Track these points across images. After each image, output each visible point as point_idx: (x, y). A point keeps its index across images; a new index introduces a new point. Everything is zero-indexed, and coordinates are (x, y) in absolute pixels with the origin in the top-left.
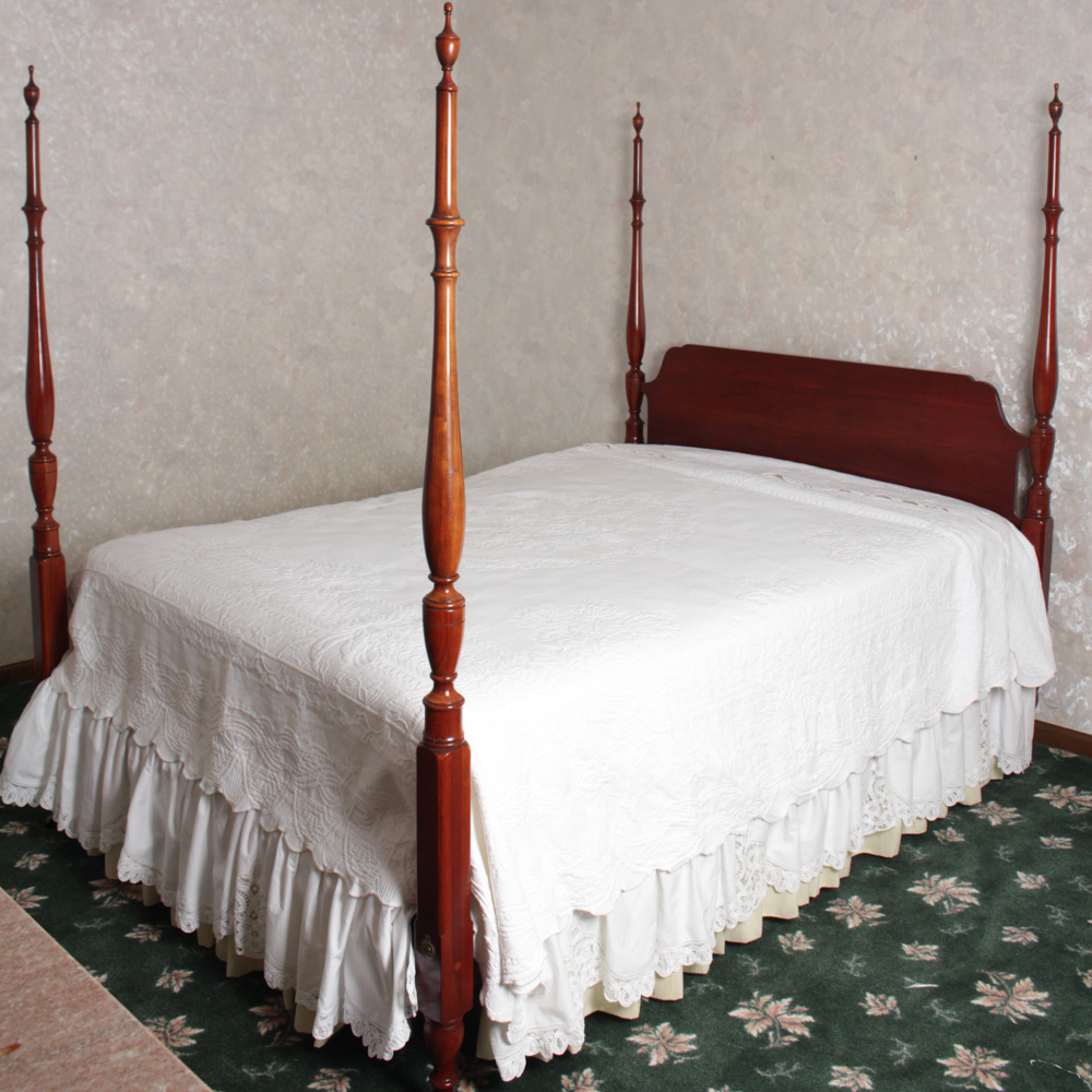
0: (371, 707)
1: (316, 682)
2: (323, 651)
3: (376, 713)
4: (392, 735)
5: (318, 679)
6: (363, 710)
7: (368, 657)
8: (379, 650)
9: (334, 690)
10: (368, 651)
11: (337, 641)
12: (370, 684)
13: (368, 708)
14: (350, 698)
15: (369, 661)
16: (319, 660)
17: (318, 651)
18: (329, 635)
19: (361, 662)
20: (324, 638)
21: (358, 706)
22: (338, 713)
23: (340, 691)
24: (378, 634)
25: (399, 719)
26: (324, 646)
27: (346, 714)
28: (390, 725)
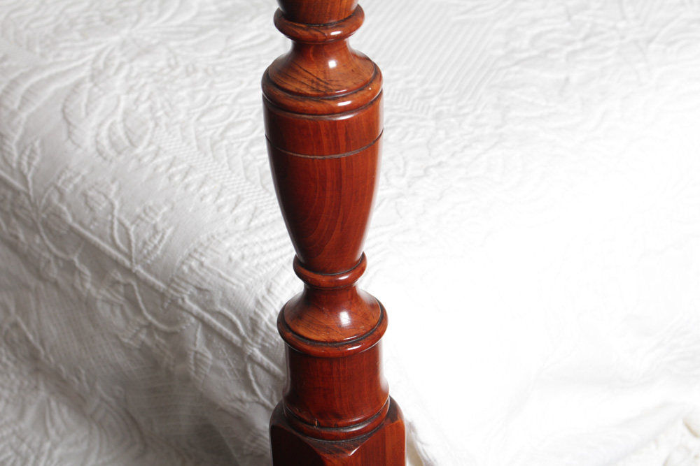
0: (148, 268)
1: (16, 192)
2: (24, 115)
3: (161, 285)
4: (208, 343)
5: (17, 184)
6: (128, 272)
7: (128, 132)
8: (152, 109)
9: (57, 214)
10: (126, 114)
11: (52, 88)
12: (138, 210)
13: (139, 269)
14: (96, 239)
15: (133, 145)
16: (17, 137)
17: (13, 114)
18: (35, 69)
19: (113, 145)
20: (25, 76)
21: (117, 263)
22: (70, 268)
23: (69, 219)
24: (144, 62)
25: (219, 307)
26: (25, 101)
27: (87, 272)
28: (200, 319)
